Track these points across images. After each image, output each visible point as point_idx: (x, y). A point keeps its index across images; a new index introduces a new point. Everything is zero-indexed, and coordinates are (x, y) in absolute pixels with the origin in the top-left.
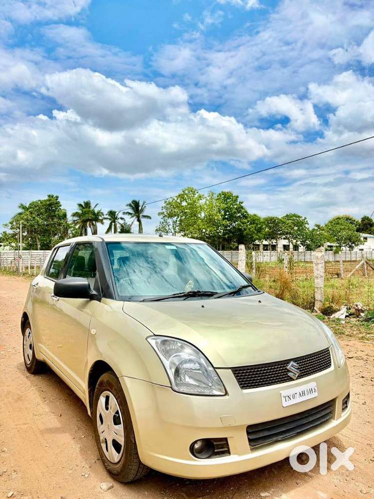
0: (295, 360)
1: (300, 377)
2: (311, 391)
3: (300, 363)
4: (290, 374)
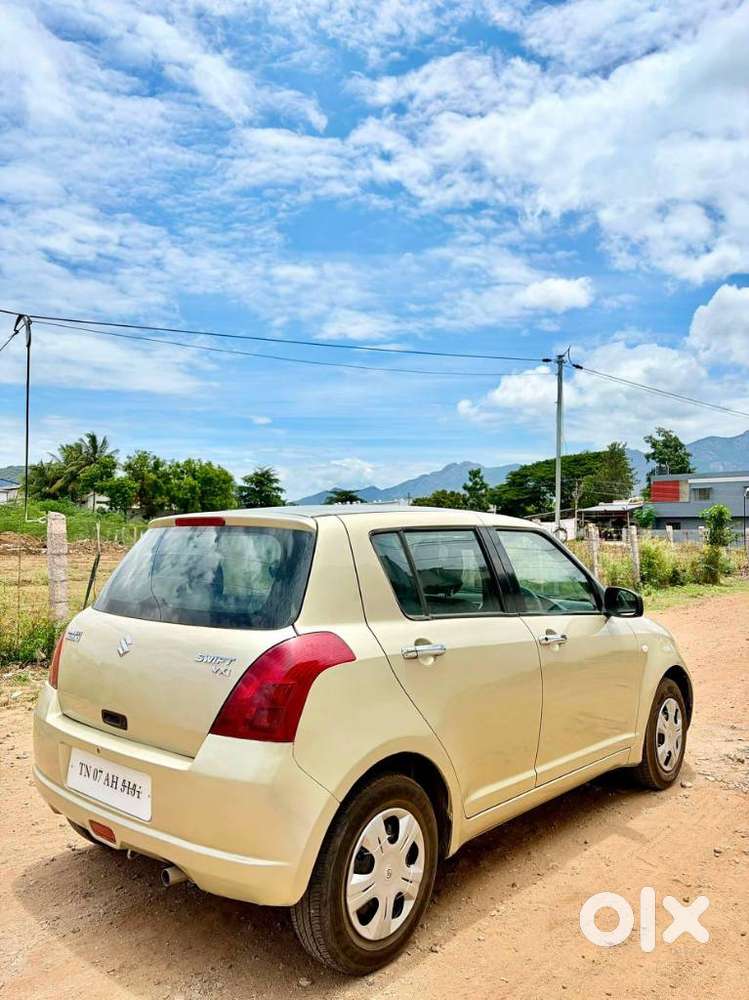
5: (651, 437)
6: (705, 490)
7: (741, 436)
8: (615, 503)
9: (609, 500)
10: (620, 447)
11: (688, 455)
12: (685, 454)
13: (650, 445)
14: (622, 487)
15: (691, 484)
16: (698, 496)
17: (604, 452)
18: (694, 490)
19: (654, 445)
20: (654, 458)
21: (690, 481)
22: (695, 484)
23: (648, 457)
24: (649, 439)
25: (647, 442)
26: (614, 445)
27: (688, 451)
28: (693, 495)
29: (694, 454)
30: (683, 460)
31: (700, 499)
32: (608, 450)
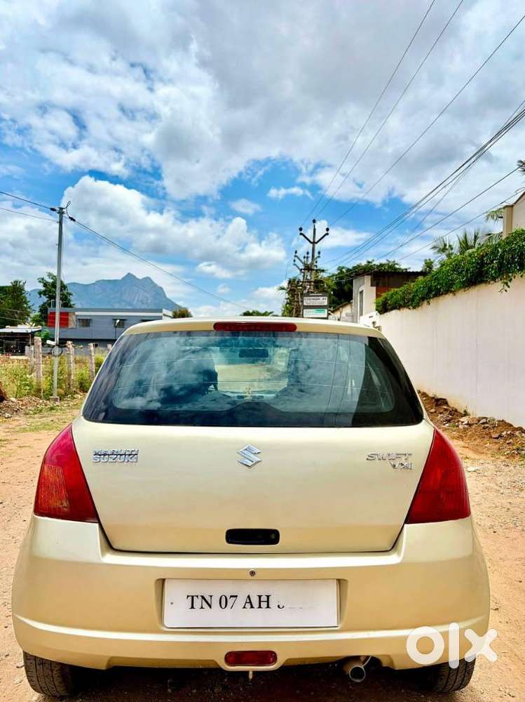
5: (43, 279)
6: (87, 320)
7: (93, 284)
8: (19, 326)
9: (14, 324)
10: (21, 284)
11: (70, 294)
12: (68, 293)
13: (42, 284)
14: (21, 314)
15: (77, 316)
16: (81, 324)
17: (9, 287)
18: (79, 319)
19: (45, 285)
20: (45, 295)
21: (77, 313)
22: (81, 316)
23: (40, 293)
24: (42, 280)
25: (40, 282)
26: (16, 282)
27: (69, 291)
28: (78, 323)
29: (74, 294)
30: (66, 297)
31: (83, 326)
32: (10, 285)
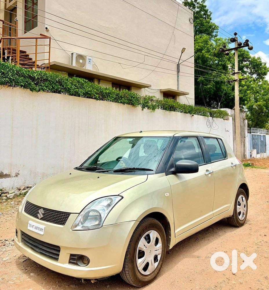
0: (44, 209)
1: (42, 219)
2: (41, 230)
3: (45, 212)
4: (38, 215)
